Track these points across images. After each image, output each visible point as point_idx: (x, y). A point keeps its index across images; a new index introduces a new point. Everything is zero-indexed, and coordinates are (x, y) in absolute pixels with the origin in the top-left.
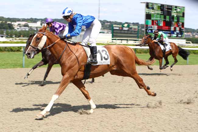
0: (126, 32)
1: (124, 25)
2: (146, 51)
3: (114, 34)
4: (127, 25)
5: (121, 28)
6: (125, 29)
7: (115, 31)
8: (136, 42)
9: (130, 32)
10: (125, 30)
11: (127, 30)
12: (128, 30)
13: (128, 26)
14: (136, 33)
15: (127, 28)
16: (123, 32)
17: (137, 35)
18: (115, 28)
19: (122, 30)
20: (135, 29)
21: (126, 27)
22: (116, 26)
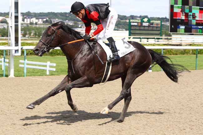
0: (146, 28)
1: (143, 20)
2: (182, 51)
3: (132, 31)
4: (147, 19)
5: (140, 24)
6: (144, 24)
7: (133, 28)
8: (158, 40)
9: (151, 28)
10: (144, 26)
11: (147, 25)
12: (149, 26)
13: (149, 21)
14: (158, 29)
15: (148, 24)
16: (142, 28)
17: (159, 32)
18: (132, 24)
19: (141, 25)
20: (157, 24)
21: (146, 22)
22: (134, 21)
